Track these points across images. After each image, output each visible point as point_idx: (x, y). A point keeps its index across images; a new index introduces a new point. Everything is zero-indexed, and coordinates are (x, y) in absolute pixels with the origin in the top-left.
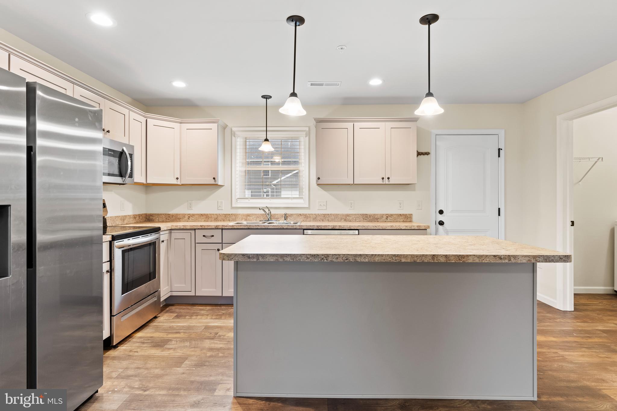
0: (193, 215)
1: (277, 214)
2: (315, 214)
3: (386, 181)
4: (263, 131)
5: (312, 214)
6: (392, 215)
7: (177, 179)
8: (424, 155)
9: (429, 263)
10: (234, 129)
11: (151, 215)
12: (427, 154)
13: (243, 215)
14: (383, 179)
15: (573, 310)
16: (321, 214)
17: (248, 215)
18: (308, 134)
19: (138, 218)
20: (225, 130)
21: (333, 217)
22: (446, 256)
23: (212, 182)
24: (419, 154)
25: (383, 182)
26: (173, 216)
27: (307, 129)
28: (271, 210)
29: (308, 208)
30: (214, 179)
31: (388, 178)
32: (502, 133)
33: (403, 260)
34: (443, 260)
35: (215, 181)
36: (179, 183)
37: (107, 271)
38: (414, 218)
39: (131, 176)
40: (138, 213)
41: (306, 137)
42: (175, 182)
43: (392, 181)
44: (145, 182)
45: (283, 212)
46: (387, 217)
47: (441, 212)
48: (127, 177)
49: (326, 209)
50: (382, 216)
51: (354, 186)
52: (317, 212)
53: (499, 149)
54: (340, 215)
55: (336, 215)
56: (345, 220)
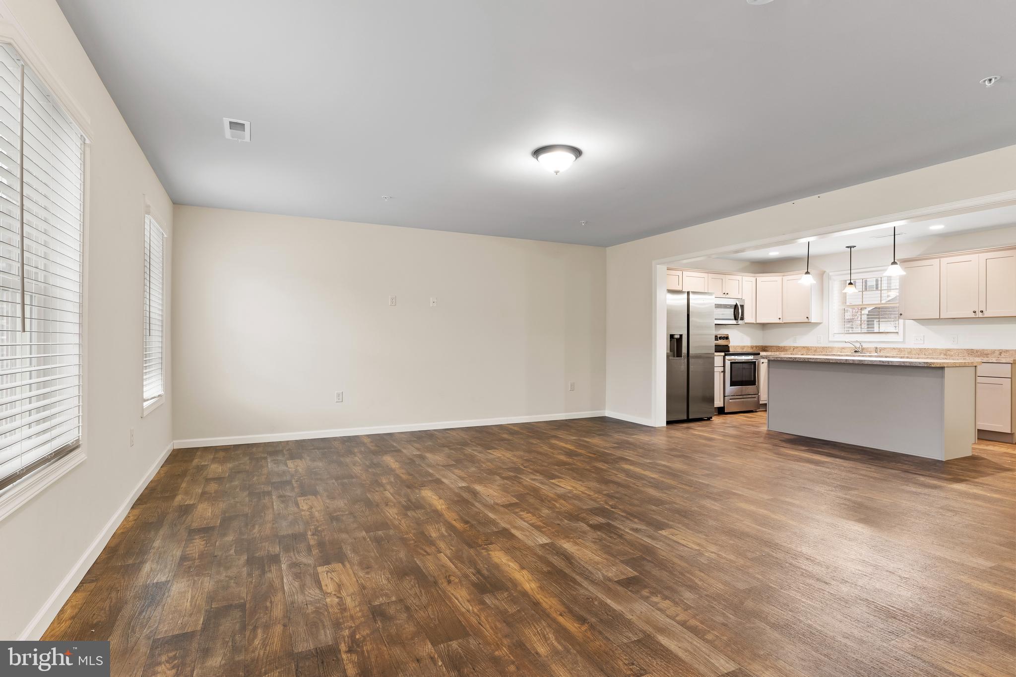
0: (797, 347)
1: (870, 348)
2: (910, 348)
3: (980, 315)
4: (847, 274)
5: (907, 348)
7: (780, 319)
10: (830, 274)
11: (766, 347)
13: (839, 348)
14: (975, 312)
16: (917, 349)
17: (843, 348)
19: (755, 348)
20: (824, 276)
21: (931, 351)
23: (806, 320)
25: (977, 315)
26: (782, 347)
28: (863, 344)
29: (904, 342)
30: (807, 318)
31: (981, 311)
35: (809, 320)
36: (781, 322)
37: (722, 372)
39: (742, 319)
40: (755, 345)
42: (778, 321)
44: (755, 322)
45: (873, 346)
48: (739, 319)
49: (924, 344)
52: (913, 346)
54: (940, 350)
55: (934, 350)
56: (945, 355)
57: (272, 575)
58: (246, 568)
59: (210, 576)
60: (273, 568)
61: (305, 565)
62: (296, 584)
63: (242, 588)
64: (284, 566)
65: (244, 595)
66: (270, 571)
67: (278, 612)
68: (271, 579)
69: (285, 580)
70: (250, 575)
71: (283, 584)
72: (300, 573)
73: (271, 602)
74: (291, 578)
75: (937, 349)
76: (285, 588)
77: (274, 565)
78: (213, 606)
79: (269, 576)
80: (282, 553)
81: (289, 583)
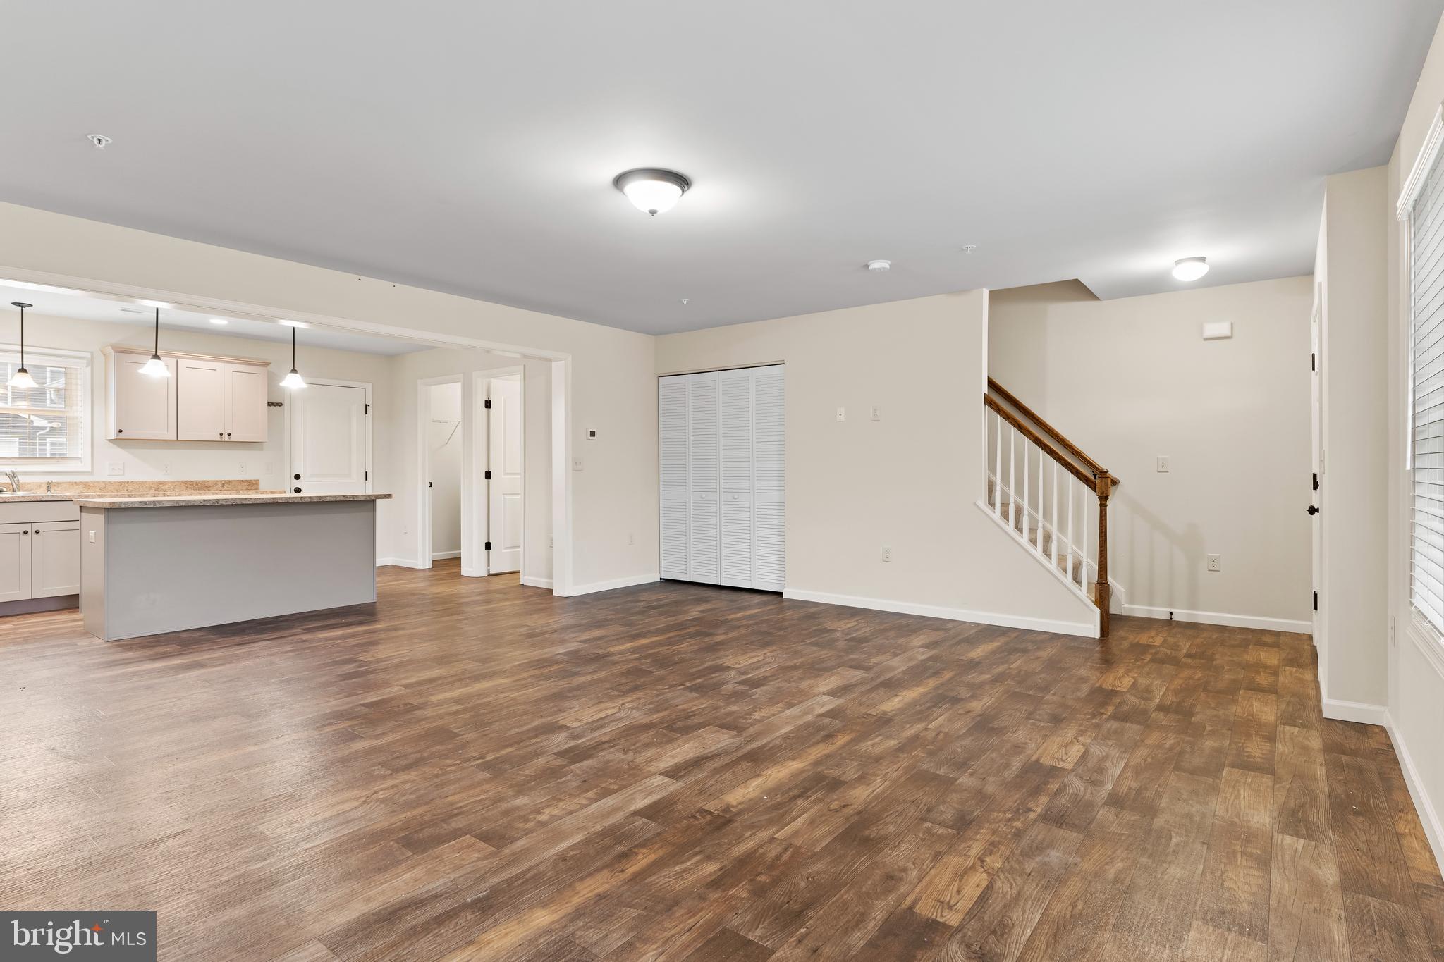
2: (104, 482)
3: (226, 438)
4: (17, 356)
5: (98, 482)
6: (230, 482)
8: (275, 405)
9: (298, 503)
12: (280, 405)
14: (221, 434)
15: (431, 567)
16: (115, 482)
18: (91, 363)
21: (136, 486)
22: (310, 497)
24: (270, 404)
25: (221, 438)
27: (89, 355)
29: (91, 473)
31: (229, 434)
32: (369, 387)
33: (279, 501)
34: (308, 500)
38: (262, 486)
41: (87, 366)
43: (233, 438)
46: (223, 484)
47: (297, 477)
49: (125, 475)
50: (215, 483)
51: (178, 443)
53: (366, 405)
54: (149, 483)
55: (142, 484)
56: (157, 489)
57: (1130, 783)
58: (1161, 805)
59: (1214, 816)
60: (1124, 790)
61: (1081, 778)
62: (1108, 764)
63: (1173, 784)
64: (1109, 787)
65: (1173, 777)
66: (1130, 788)
67: (1142, 752)
68: (1134, 779)
69: (1119, 772)
70: (1159, 795)
71: (1123, 770)
72: (1096, 772)
73: (1145, 761)
74: (1110, 772)
75: (146, 482)
76: (1123, 765)
77: (1120, 794)
78: (1211, 780)
79: (1134, 784)
80: (1100, 804)
81: (1115, 769)
